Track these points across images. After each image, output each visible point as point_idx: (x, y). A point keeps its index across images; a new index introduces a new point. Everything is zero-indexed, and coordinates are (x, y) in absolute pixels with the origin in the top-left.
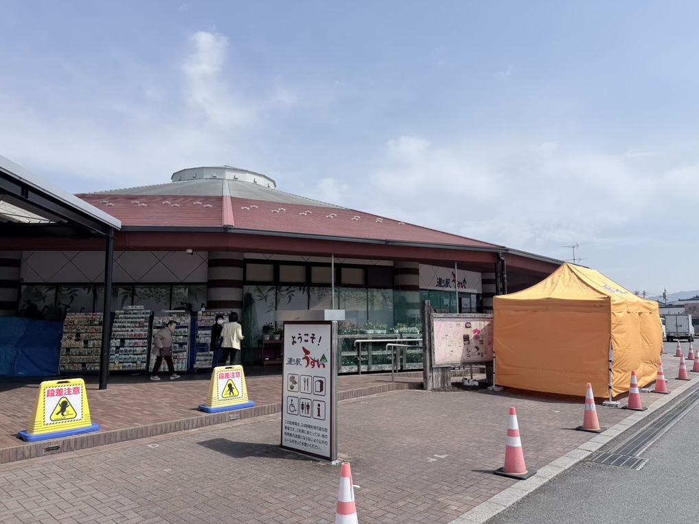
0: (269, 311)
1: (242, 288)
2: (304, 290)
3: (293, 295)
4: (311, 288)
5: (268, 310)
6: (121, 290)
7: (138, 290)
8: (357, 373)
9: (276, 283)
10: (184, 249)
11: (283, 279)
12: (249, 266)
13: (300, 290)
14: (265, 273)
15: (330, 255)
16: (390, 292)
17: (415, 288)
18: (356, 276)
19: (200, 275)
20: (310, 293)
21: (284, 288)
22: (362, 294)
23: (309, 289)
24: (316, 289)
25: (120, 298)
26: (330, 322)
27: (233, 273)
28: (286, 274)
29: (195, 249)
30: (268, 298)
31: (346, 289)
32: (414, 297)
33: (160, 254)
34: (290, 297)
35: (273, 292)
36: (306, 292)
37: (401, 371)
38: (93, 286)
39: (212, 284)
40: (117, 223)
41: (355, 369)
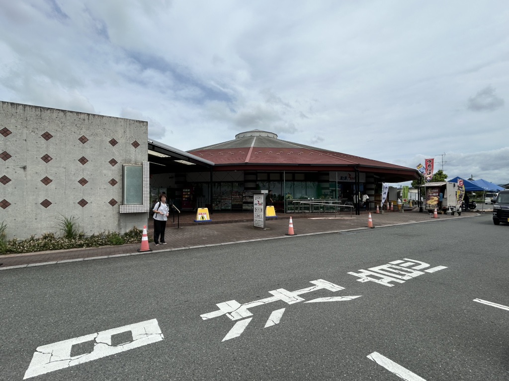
1: (256, 183)
2: (280, 183)
3: (275, 184)
6: (216, 184)
7: (222, 184)
8: (294, 213)
9: (269, 180)
10: (234, 170)
11: (271, 179)
12: (258, 174)
13: (278, 183)
14: (265, 177)
15: (283, 170)
16: (317, 183)
17: (328, 181)
18: (302, 177)
19: (241, 179)
20: (282, 184)
21: (271, 182)
22: (304, 183)
23: (282, 182)
25: (216, 186)
26: (263, 194)
27: (252, 177)
28: (272, 177)
29: (237, 170)
30: (266, 186)
31: (296, 182)
32: (326, 185)
33: (228, 172)
34: (274, 186)
37: (312, 213)
38: (207, 183)
39: (246, 181)
40: (213, 163)
41: (293, 211)
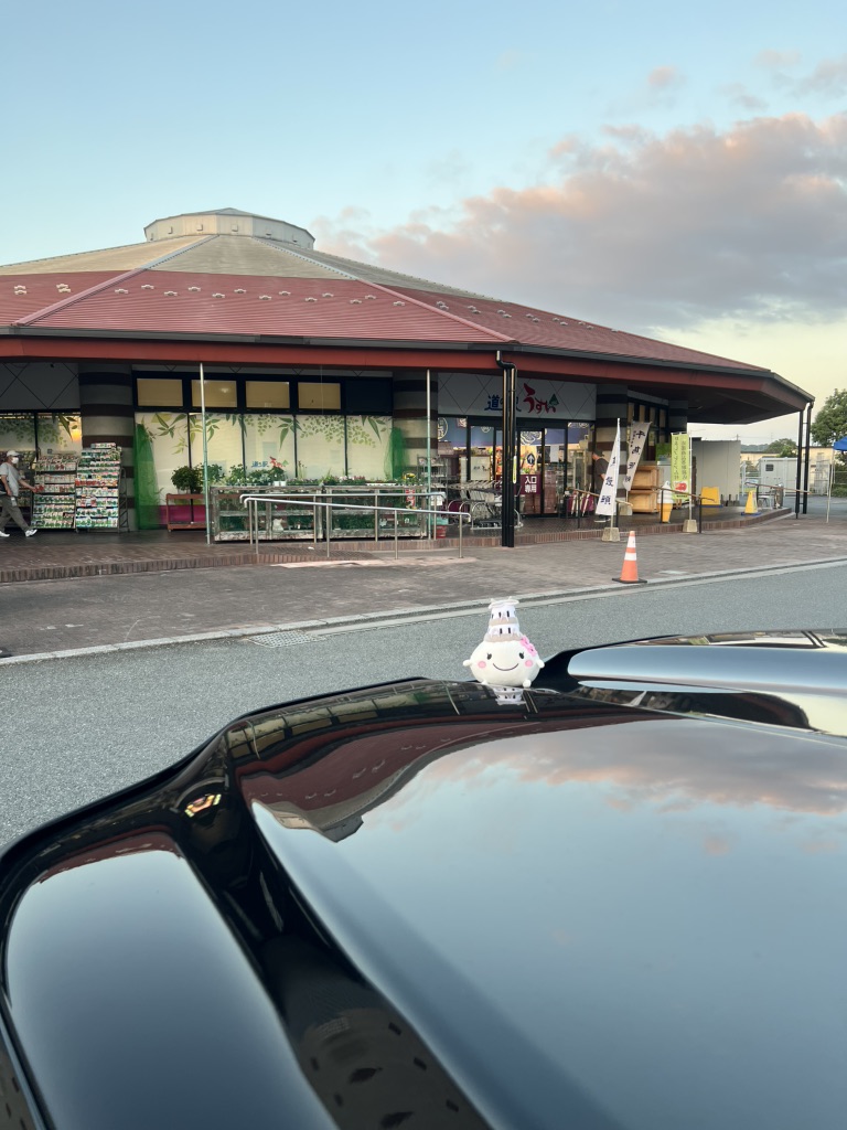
0: (178, 452)
1: (133, 417)
2: (234, 419)
3: (216, 427)
4: (247, 416)
5: (177, 449)
9: (187, 407)
11: (198, 400)
12: (141, 382)
13: (228, 419)
16: (385, 421)
19: (72, 400)
20: (246, 423)
21: (200, 416)
23: (243, 418)
24: (255, 417)
30: (175, 432)
31: (306, 416)
34: (211, 430)
35: (184, 421)
36: (237, 422)
